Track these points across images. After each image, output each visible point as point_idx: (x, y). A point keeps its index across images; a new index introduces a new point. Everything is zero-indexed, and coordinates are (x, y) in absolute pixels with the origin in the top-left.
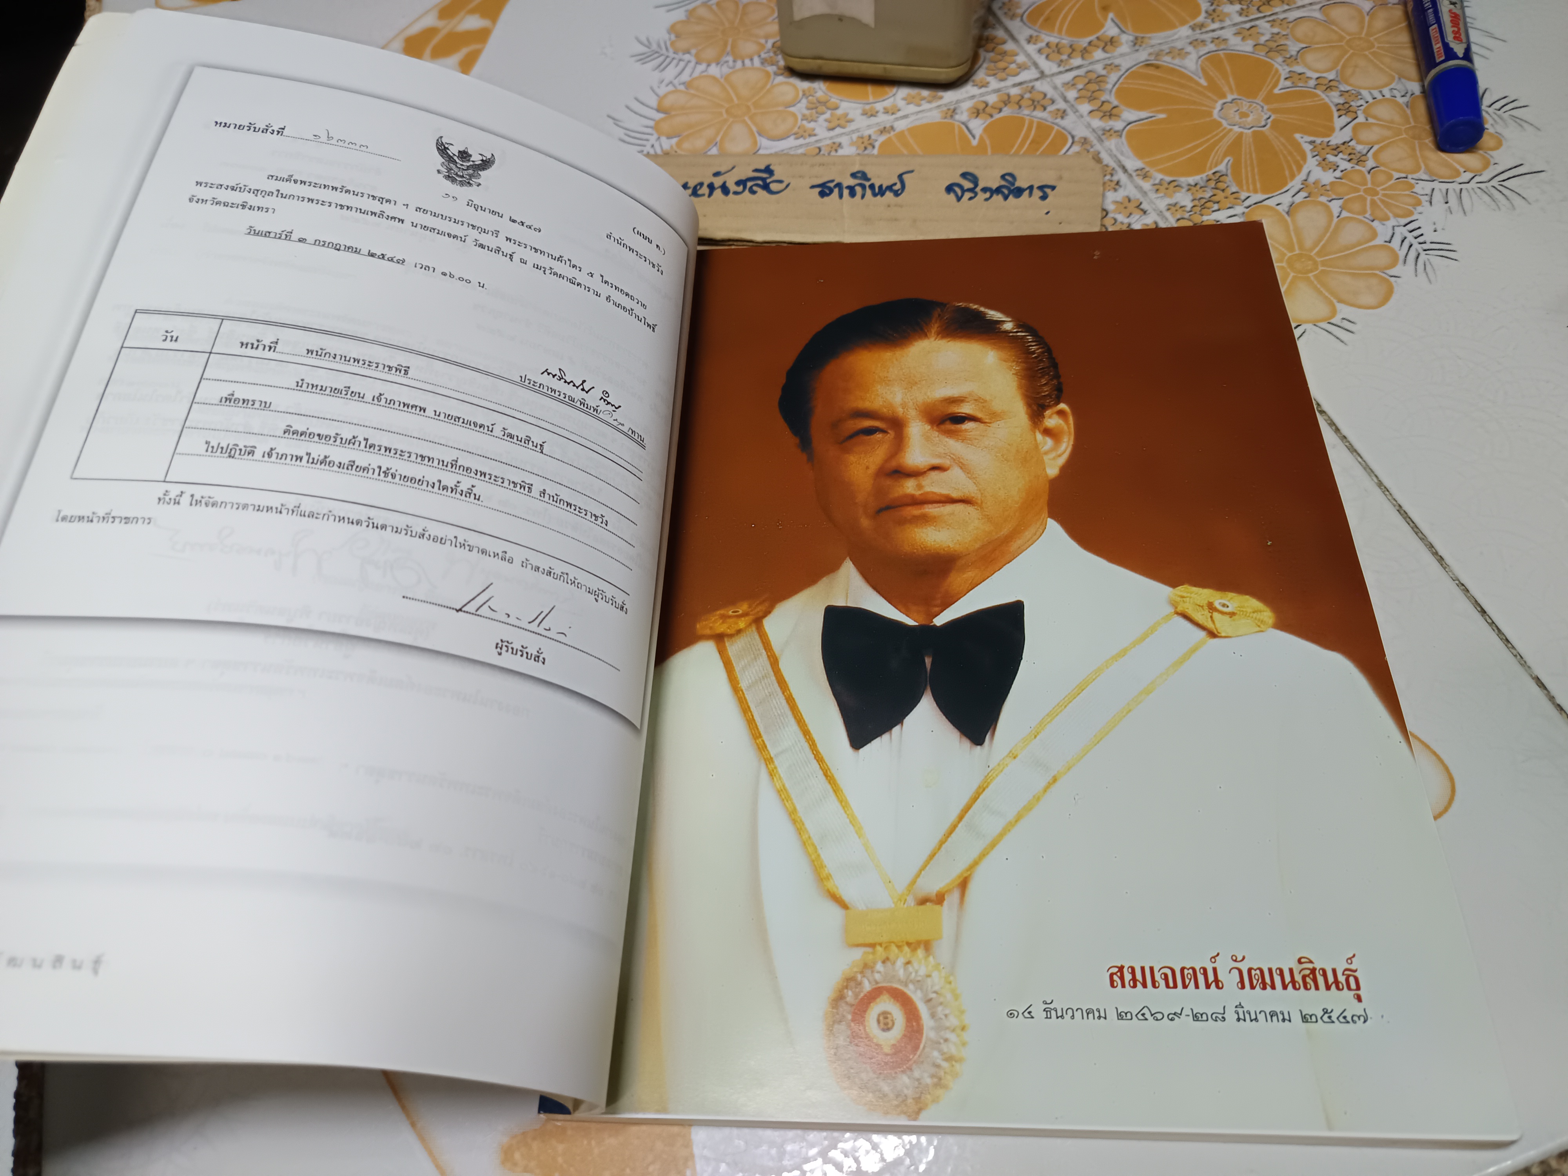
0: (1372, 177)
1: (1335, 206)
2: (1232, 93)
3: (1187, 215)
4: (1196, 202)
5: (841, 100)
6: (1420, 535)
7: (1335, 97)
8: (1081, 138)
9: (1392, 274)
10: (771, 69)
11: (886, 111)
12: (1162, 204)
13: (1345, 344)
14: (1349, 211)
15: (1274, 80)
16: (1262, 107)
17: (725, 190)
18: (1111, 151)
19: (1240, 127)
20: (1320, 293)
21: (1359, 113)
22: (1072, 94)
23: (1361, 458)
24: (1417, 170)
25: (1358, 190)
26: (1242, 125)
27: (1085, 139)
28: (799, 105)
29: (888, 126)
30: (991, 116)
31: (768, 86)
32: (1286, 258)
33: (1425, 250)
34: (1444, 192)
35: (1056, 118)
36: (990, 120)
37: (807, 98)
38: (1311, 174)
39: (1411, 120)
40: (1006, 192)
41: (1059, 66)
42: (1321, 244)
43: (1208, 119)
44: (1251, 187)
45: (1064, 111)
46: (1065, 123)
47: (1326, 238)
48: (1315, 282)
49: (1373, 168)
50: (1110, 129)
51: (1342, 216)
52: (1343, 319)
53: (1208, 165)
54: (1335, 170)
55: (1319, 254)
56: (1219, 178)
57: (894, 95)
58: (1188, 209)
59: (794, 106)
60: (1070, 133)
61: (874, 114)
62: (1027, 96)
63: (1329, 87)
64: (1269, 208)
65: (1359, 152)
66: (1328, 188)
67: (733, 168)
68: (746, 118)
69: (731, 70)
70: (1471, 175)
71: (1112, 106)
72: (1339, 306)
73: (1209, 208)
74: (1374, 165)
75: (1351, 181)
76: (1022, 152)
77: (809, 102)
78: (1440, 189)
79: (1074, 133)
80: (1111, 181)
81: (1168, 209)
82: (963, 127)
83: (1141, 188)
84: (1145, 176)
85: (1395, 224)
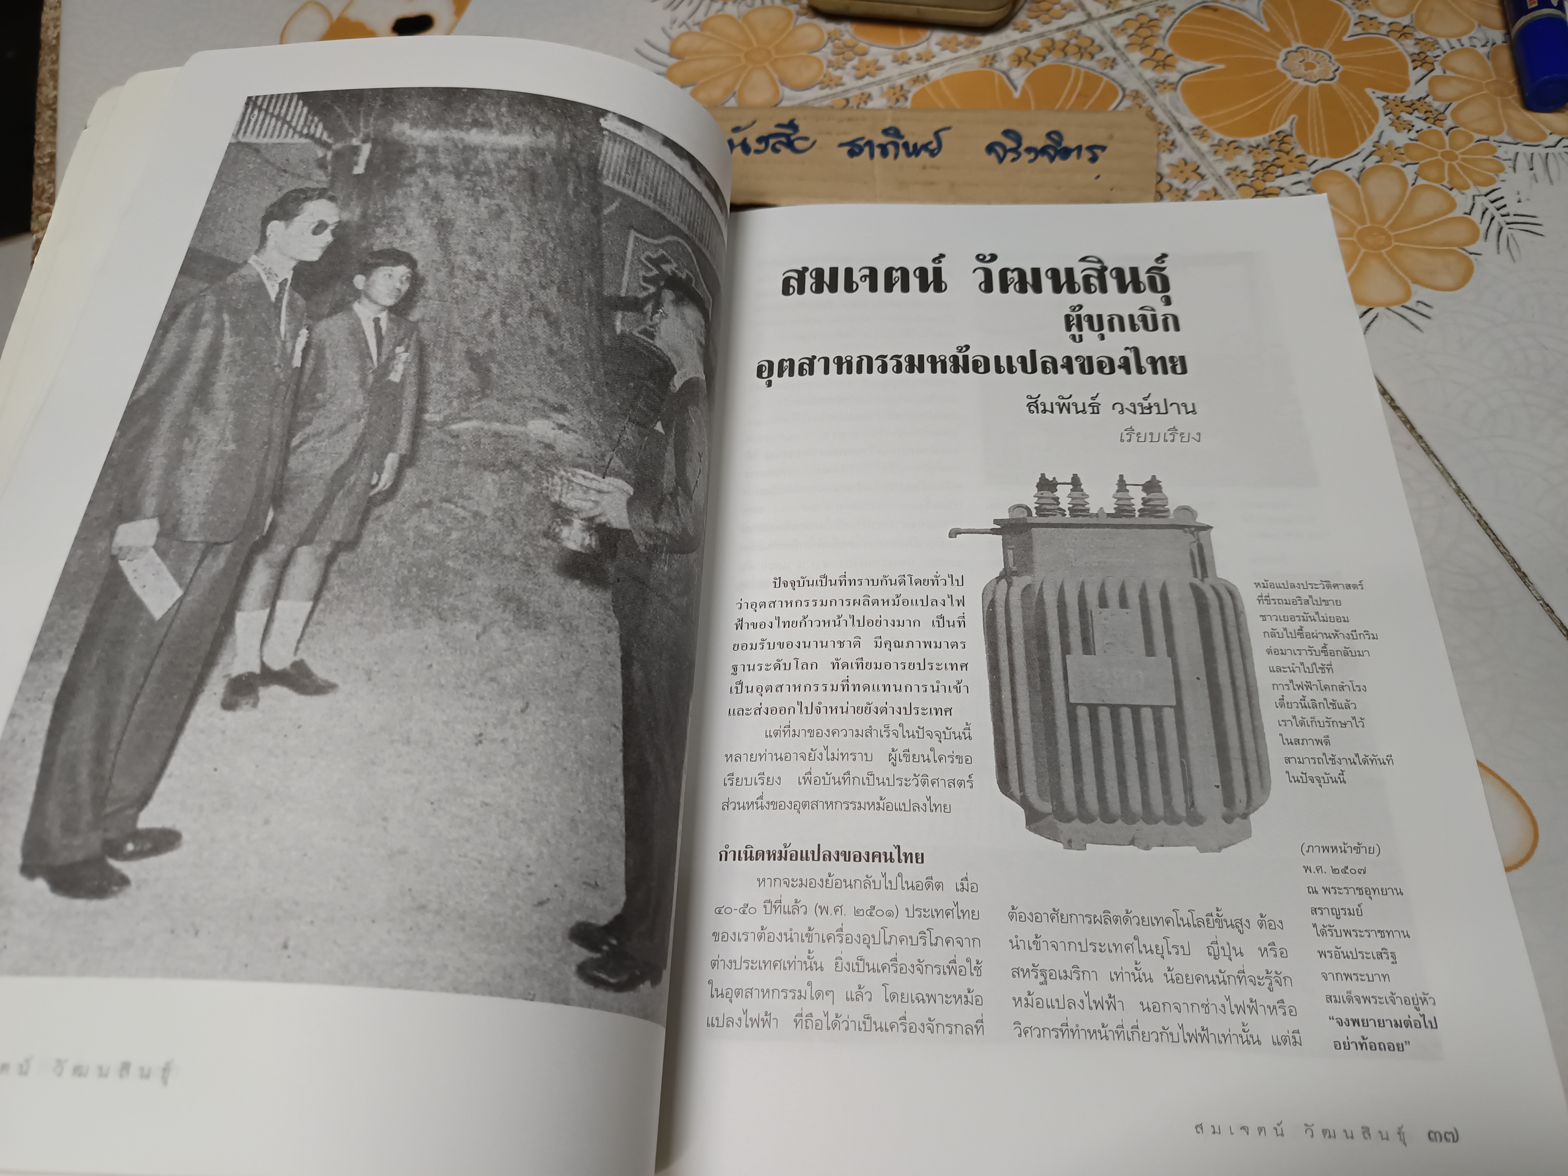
0: (1450, 139)
1: (1410, 172)
2: (1297, 41)
3: (1248, 181)
4: (1258, 166)
5: (871, 45)
6: (1501, 548)
7: (1409, 46)
8: (1133, 91)
9: (1472, 251)
10: (793, 8)
11: (919, 58)
12: (1221, 168)
13: (1421, 331)
14: (1425, 179)
15: (1342, 26)
16: (1330, 57)
17: (745, 147)
18: (1165, 105)
19: (1306, 80)
20: (1393, 272)
21: (1436, 64)
22: (1122, 41)
23: (1438, 460)
24: (1499, 131)
25: (1436, 154)
26: (1308, 78)
27: (1137, 92)
28: (824, 50)
29: (921, 74)
30: (1034, 64)
31: (791, 28)
32: (1356, 231)
33: (1508, 224)
34: (1529, 156)
35: (1105, 68)
36: (1033, 69)
37: (833, 41)
38: (1384, 135)
39: (1493, 74)
40: (1052, 152)
41: (1108, 7)
42: (1395, 215)
43: (1271, 71)
44: (1318, 150)
45: (1114, 60)
46: (1114, 73)
47: (1400, 209)
48: (1389, 260)
49: (1452, 128)
50: (1165, 81)
51: (1417, 184)
52: (1418, 302)
53: (1271, 123)
54: (1409, 130)
55: (1392, 227)
56: (1283, 138)
57: (927, 39)
58: (1250, 174)
59: (818, 51)
60: (1120, 85)
61: (905, 61)
62: (1073, 41)
63: (1404, 33)
65: (1436, 110)
66: (1402, 151)
67: (754, 123)
68: (767, 64)
69: (750, 9)
70: (1558, 138)
71: (1166, 55)
72: (1414, 287)
74: (1453, 125)
75: (1427, 143)
76: (1069, 105)
77: (835, 47)
78: (1525, 154)
79: (1125, 85)
80: (1166, 141)
81: (1228, 174)
82: (1004, 77)
83: (1198, 149)
84: (1203, 136)
85: (1478, 193)
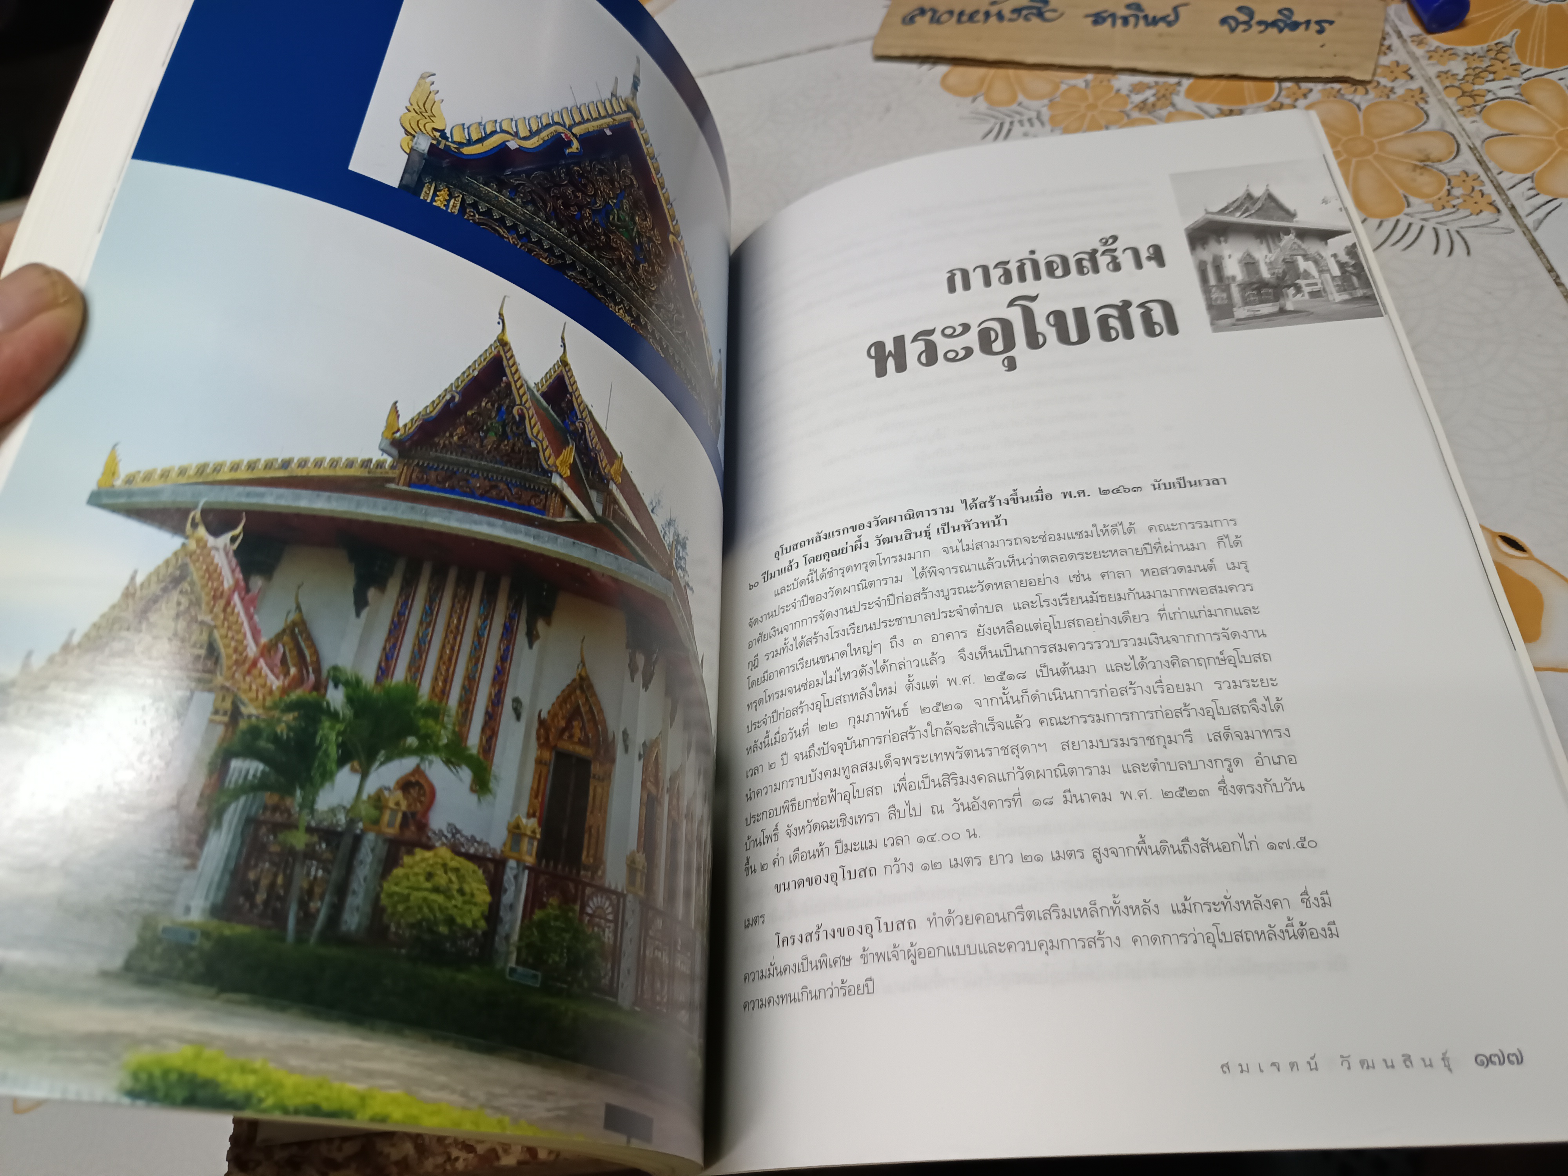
64: (1550, 82)
73: (1483, 78)
